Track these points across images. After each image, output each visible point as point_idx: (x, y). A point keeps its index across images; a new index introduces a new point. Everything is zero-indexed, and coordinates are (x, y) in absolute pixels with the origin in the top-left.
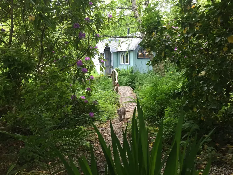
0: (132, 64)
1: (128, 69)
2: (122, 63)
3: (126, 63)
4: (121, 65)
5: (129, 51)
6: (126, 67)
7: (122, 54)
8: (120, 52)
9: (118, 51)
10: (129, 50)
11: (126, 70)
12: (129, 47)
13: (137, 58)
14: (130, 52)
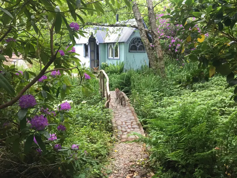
0: (123, 59)
1: (117, 64)
2: (110, 57)
3: (115, 57)
4: (110, 59)
5: (119, 43)
6: (115, 62)
7: (111, 46)
8: (108, 44)
9: (105, 42)
10: (119, 41)
11: (115, 65)
12: (119, 37)
13: (129, 52)
14: (121, 44)
